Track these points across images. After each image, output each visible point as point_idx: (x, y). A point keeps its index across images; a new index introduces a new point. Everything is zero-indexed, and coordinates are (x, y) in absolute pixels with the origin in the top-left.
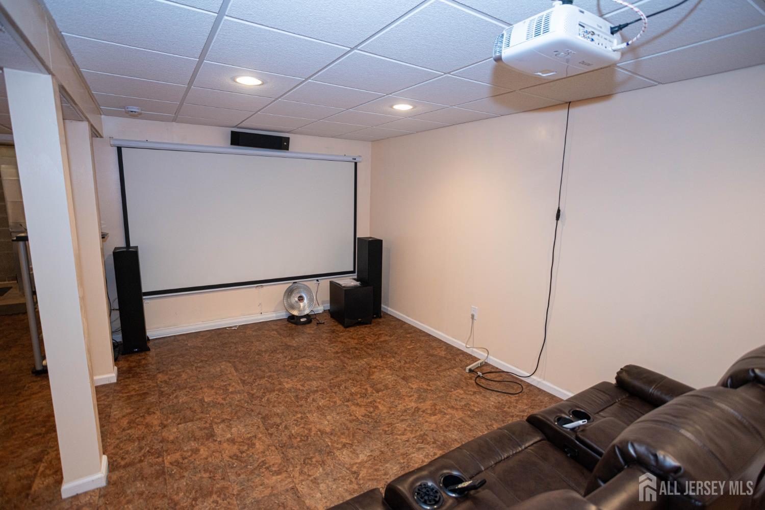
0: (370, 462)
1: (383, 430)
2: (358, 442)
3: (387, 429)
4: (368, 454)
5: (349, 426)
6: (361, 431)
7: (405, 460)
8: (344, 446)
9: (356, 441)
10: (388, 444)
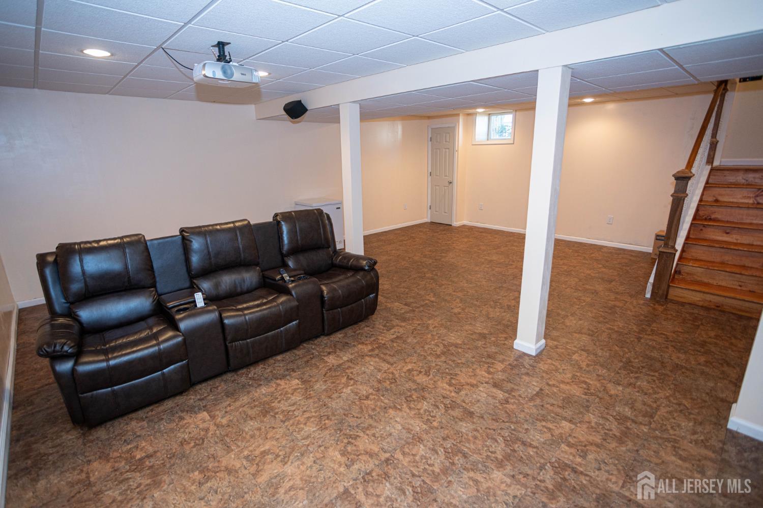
0: (340, 388)
1: (331, 420)
2: (354, 402)
3: (327, 421)
4: (343, 394)
5: (371, 420)
6: (356, 415)
7: (308, 393)
8: (367, 398)
9: (358, 403)
10: (325, 405)
